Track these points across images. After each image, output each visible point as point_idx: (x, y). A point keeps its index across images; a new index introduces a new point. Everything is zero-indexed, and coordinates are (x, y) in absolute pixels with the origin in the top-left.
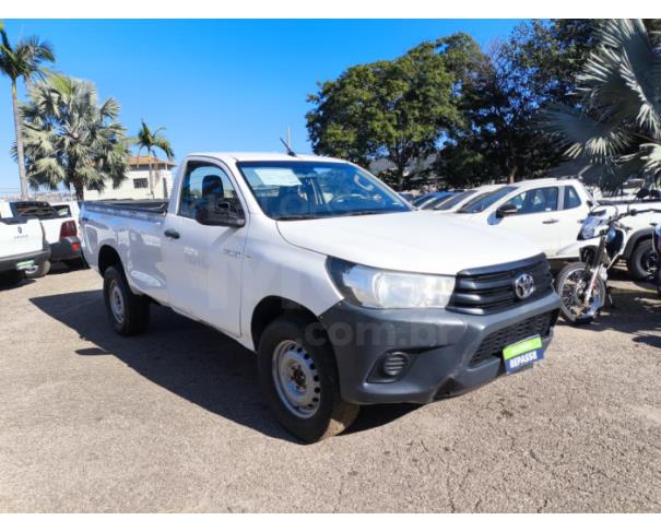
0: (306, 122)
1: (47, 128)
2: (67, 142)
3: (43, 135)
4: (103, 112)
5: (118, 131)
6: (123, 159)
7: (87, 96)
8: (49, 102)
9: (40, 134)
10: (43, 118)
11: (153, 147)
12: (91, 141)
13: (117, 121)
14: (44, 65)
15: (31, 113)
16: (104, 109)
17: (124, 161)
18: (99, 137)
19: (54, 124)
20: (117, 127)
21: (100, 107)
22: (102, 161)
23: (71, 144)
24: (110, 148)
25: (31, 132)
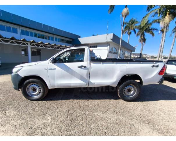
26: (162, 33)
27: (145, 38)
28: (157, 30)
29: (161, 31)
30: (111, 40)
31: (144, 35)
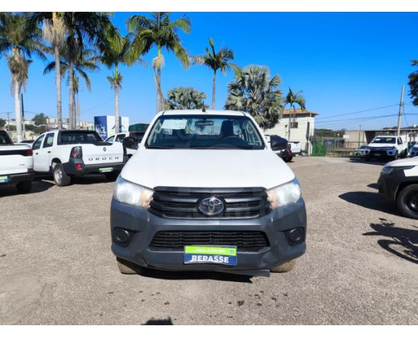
0: (408, 80)
1: (241, 95)
2: (248, 103)
3: (239, 98)
4: (271, 84)
5: (278, 95)
6: (278, 111)
7: (264, 75)
8: (243, 80)
9: (237, 98)
10: (240, 89)
11: (294, 104)
12: (261, 101)
13: (278, 88)
14: (229, 61)
15: (234, 87)
16: (271, 82)
17: (279, 112)
18: (265, 99)
19: (245, 92)
20: (278, 92)
21: (269, 81)
22: (266, 112)
23: (251, 104)
24: (270, 105)
25: (233, 97)
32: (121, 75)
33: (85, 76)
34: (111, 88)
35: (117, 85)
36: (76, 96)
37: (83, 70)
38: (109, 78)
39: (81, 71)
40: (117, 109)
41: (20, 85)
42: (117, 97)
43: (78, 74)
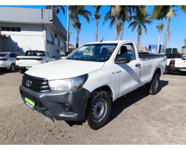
26: (96, 19)
27: (80, 22)
28: (90, 13)
29: (95, 15)
30: (50, 21)
31: (78, 17)
32: (163, 24)
33: (145, 27)
34: (158, 31)
35: (161, 30)
36: (140, 36)
37: (144, 25)
38: (157, 26)
39: (143, 25)
40: (159, 41)
41: (118, 34)
42: (160, 35)
43: (142, 27)
